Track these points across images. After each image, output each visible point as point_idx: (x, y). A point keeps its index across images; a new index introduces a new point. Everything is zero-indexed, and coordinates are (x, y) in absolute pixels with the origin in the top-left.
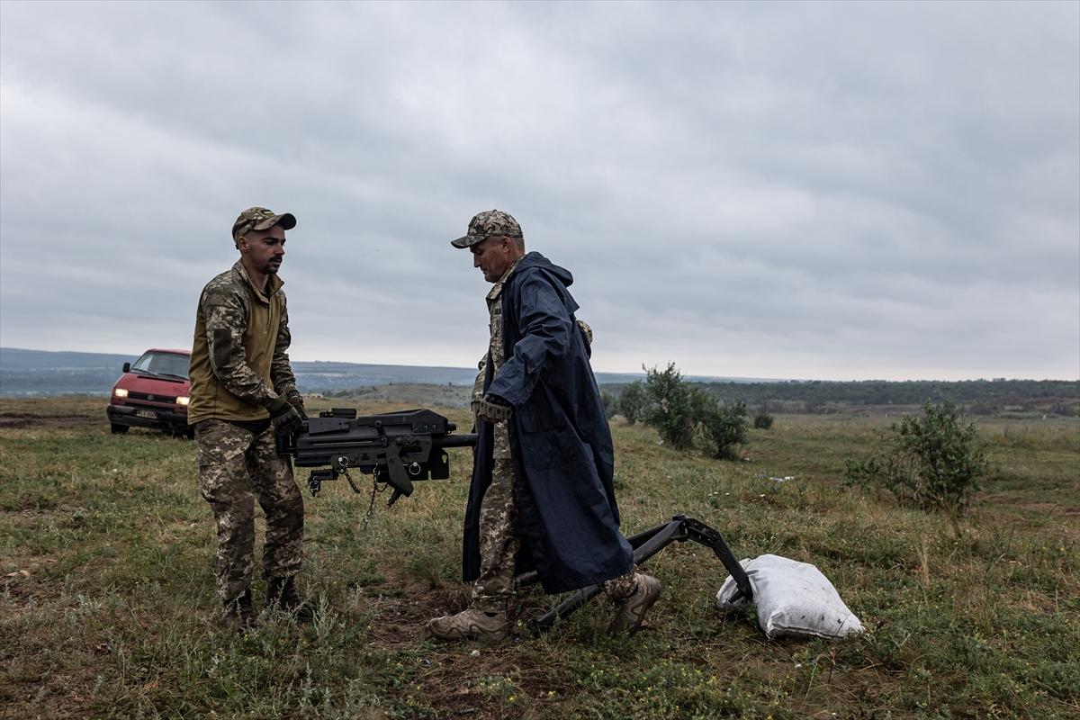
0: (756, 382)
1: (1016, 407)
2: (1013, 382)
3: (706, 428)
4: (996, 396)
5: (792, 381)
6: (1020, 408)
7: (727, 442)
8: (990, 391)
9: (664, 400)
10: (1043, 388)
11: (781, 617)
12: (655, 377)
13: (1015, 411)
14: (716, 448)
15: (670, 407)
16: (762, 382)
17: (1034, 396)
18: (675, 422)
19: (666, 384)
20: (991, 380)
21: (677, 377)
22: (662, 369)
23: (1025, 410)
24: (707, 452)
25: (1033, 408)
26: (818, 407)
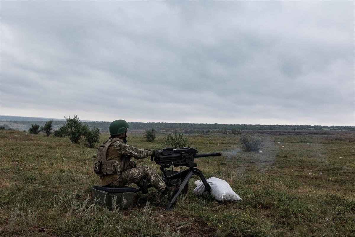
0: (84, 121)
1: (164, 131)
2: (162, 123)
3: (85, 137)
4: (158, 127)
5: (96, 121)
6: (165, 131)
7: (93, 142)
8: (156, 126)
9: (73, 128)
10: (170, 125)
11: (225, 196)
12: (69, 120)
13: (163, 132)
14: (89, 144)
15: (76, 130)
16: (86, 121)
17: (168, 127)
18: (77, 135)
19: (73, 123)
20: (156, 123)
21: (78, 120)
22: (72, 118)
23: (166, 132)
24: (86, 145)
25: (168, 131)
26: (106, 130)
